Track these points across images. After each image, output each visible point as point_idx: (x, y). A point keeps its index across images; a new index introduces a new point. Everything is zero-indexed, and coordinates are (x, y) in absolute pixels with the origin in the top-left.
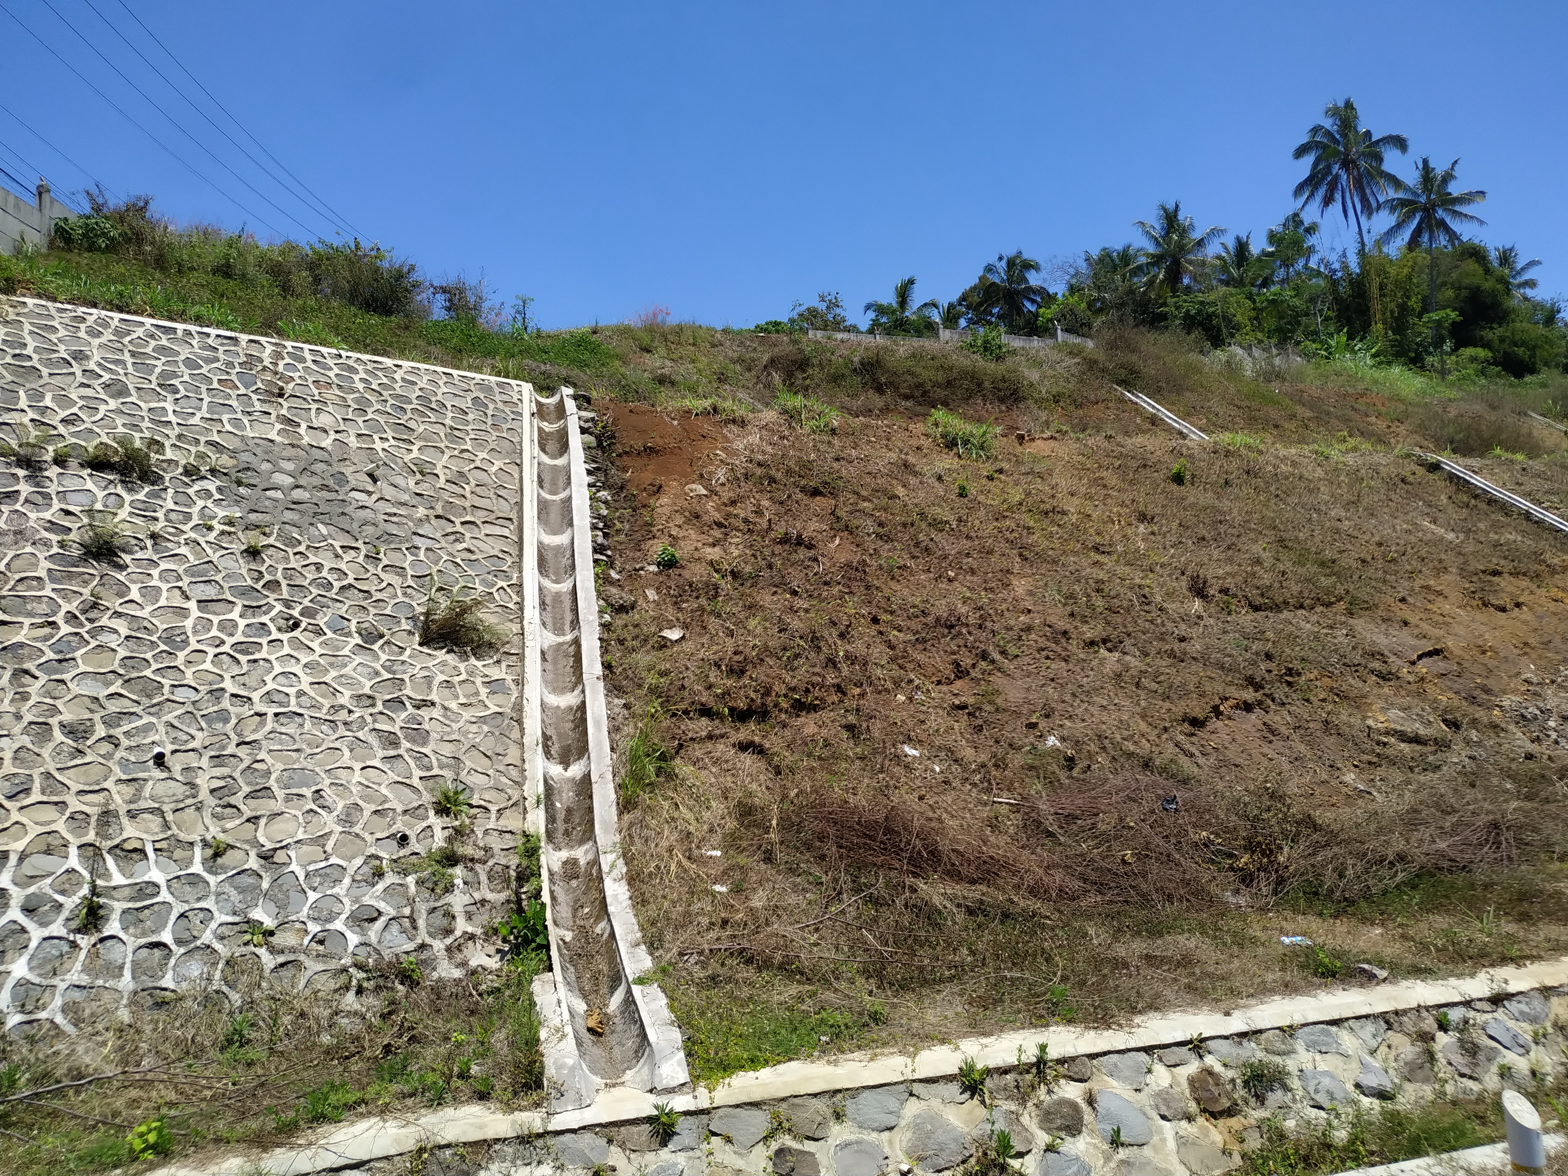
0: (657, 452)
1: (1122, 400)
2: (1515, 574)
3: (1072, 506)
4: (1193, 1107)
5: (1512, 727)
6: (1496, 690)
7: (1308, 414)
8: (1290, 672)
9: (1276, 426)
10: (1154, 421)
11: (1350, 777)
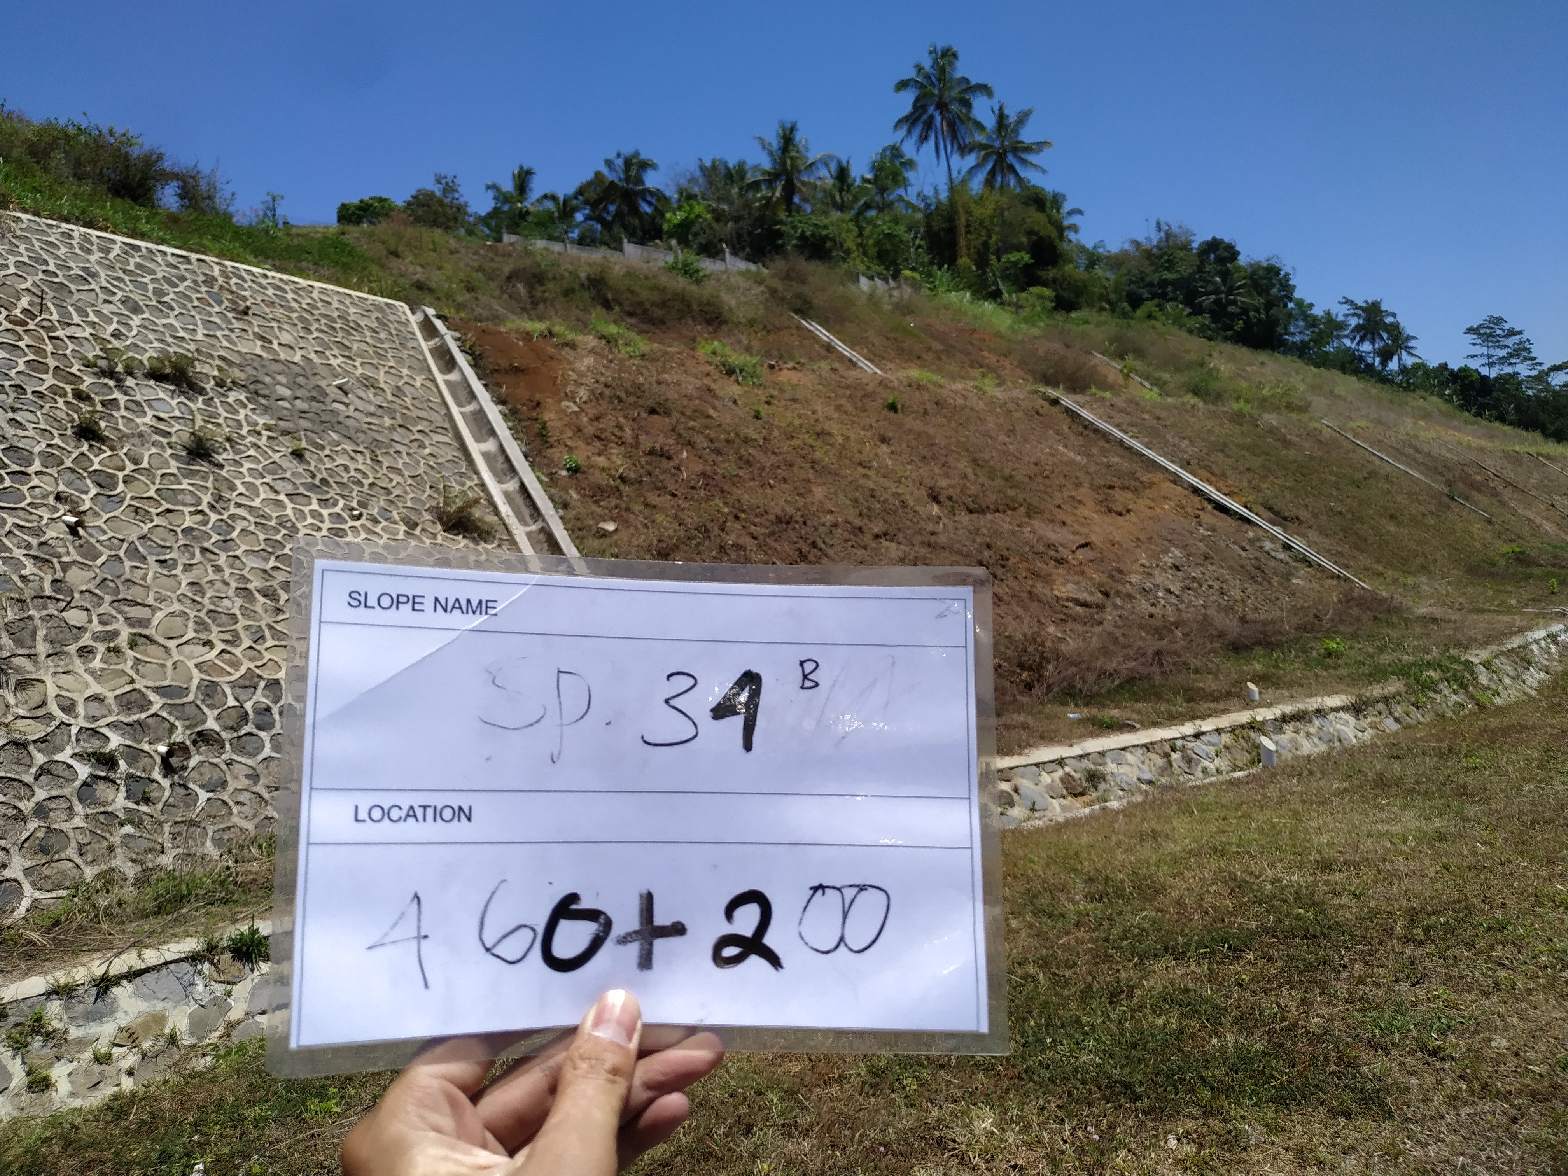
0: (523, 371)
1: (799, 327)
2: (1123, 488)
3: (834, 428)
4: (1065, 792)
5: (1138, 596)
6: (1125, 571)
7: (940, 347)
8: (1003, 558)
9: (919, 358)
10: (829, 348)
11: (1051, 629)
